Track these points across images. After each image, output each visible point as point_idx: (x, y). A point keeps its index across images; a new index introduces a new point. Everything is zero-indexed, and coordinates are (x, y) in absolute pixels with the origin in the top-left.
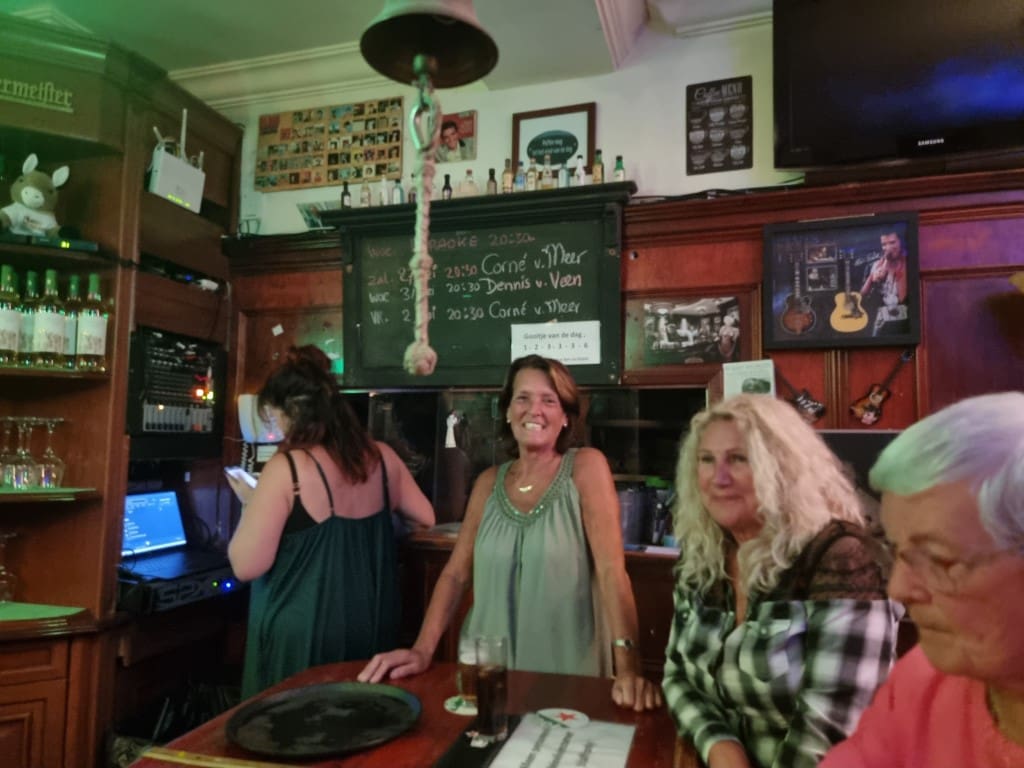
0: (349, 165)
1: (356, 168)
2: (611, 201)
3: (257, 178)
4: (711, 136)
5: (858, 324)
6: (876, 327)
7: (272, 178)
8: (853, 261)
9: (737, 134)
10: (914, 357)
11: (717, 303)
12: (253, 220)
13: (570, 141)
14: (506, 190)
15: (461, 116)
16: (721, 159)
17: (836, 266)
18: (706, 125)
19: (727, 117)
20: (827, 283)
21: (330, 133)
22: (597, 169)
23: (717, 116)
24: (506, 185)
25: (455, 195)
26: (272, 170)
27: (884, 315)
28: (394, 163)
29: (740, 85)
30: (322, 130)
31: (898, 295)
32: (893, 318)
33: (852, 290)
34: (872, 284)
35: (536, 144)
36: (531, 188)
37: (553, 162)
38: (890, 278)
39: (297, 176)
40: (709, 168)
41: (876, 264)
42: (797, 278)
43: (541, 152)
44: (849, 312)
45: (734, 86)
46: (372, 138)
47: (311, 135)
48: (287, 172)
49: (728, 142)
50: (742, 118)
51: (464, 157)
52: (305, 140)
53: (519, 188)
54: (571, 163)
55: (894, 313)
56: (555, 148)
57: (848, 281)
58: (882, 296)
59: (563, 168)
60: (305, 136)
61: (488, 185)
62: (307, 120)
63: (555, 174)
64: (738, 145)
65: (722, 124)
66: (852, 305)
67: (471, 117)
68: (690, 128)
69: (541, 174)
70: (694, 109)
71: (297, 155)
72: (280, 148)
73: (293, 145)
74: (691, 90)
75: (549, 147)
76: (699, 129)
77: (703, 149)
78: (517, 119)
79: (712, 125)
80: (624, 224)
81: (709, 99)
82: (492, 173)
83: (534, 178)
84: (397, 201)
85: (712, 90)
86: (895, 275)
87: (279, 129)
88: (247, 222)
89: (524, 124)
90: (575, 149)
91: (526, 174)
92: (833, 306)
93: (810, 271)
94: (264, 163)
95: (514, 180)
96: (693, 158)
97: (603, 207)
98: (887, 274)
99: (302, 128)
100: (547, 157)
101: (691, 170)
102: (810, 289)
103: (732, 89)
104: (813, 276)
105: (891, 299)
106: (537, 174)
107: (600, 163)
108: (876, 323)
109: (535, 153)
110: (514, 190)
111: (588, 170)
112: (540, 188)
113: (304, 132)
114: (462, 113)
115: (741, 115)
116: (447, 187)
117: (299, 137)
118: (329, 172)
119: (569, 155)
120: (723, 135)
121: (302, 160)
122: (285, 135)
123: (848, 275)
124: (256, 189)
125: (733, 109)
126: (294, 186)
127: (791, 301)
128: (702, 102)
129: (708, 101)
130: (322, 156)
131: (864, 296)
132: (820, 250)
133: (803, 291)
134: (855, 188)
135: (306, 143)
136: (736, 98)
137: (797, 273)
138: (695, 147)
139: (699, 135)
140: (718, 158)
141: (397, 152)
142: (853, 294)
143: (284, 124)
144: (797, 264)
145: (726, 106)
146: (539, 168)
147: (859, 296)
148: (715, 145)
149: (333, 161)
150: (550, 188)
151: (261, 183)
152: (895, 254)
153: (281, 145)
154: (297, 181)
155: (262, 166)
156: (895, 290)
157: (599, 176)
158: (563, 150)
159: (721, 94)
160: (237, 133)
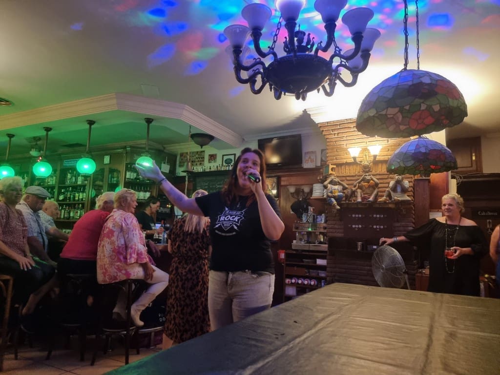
1: (196, 163)
3: (179, 164)
7: (182, 165)
12: (178, 173)
25: (211, 170)
26: (182, 163)
28: (203, 163)
30: (191, 156)
35: (226, 161)
36: (225, 169)
46: (199, 158)
51: (214, 162)
61: (217, 168)
72: (183, 159)
73: (186, 159)
75: (228, 161)
84: (202, 171)
89: (224, 157)
91: (224, 167)
94: (180, 162)
116: (210, 168)
124: (178, 167)
141: (203, 161)
143: (184, 155)
158: (230, 162)
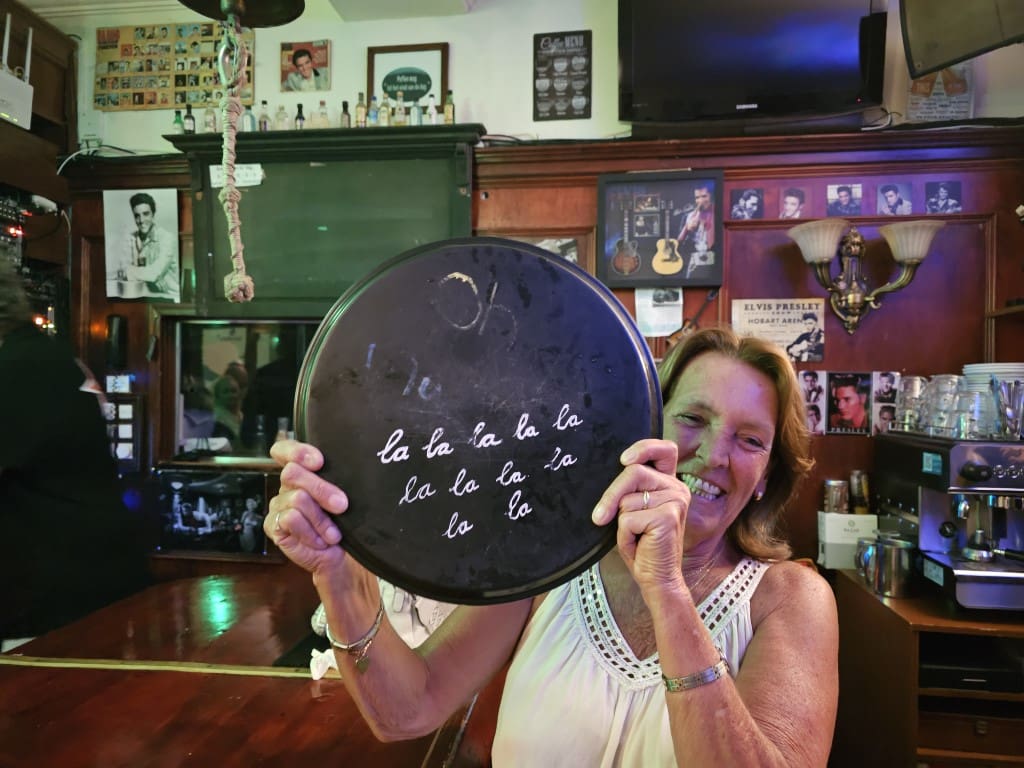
0: (197, 88)
1: (205, 91)
2: (461, 142)
3: (95, 95)
4: (555, 85)
5: (674, 268)
6: (689, 271)
7: (113, 97)
8: (672, 211)
9: (579, 85)
10: (717, 298)
11: (559, 244)
12: (94, 140)
13: (424, 78)
14: (360, 124)
15: (314, 45)
16: (564, 108)
17: (658, 215)
18: (550, 74)
19: (570, 68)
20: (651, 231)
21: (177, 52)
22: (448, 108)
23: (560, 66)
24: (359, 119)
25: (307, 125)
26: (113, 88)
27: (695, 260)
29: (582, 38)
30: (168, 49)
31: (707, 243)
32: (703, 263)
33: (671, 237)
34: (687, 232)
35: (390, 79)
36: (384, 123)
37: (406, 99)
38: (701, 227)
39: (141, 96)
40: (553, 116)
41: (690, 215)
42: (626, 225)
43: (395, 88)
44: (668, 257)
45: (576, 38)
47: (155, 54)
48: (130, 91)
49: (570, 93)
50: (583, 70)
51: (318, 88)
52: (149, 57)
53: (371, 123)
54: (423, 101)
55: (704, 258)
56: (409, 86)
57: (667, 229)
58: (694, 243)
59: (415, 105)
60: (150, 54)
61: (342, 117)
62: (150, 37)
63: (408, 111)
64: (580, 95)
65: (565, 74)
66: (670, 250)
67: (325, 46)
68: (536, 76)
69: (393, 109)
70: (541, 58)
71: (140, 74)
72: (122, 65)
73: (135, 63)
74: (538, 38)
75: (404, 83)
76: (546, 77)
77: (549, 97)
78: (372, 52)
79: (556, 74)
80: (475, 165)
81: (553, 49)
82: (345, 105)
83: (388, 113)
84: (250, 128)
85: (557, 40)
86: (705, 225)
87: (120, 44)
88: (87, 141)
89: (379, 58)
90: (429, 87)
91: (379, 109)
92: (656, 251)
93: (637, 219)
94: (104, 80)
95: (367, 114)
96: (539, 105)
97: (455, 147)
98: (699, 223)
99: (145, 46)
100: (400, 94)
101: (537, 117)
102: (637, 235)
103: (574, 41)
104: (640, 223)
105: (702, 245)
106: (390, 110)
107: (451, 103)
108: (689, 267)
109: (389, 88)
110: (368, 125)
111: (440, 110)
112: (393, 124)
113: (148, 50)
114: (316, 42)
115: (582, 67)
116: (300, 116)
117: (143, 54)
118: (176, 94)
119: (422, 93)
120: (566, 85)
121: (146, 81)
122: (126, 51)
123: (667, 223)
124: (96, 108)
125: (575, 61)
126: (137, 107)
127: (621, 244)
128: (548, 52)
129: (552, 51)
130: (168, 76)
131: (680, 243)
132: (646, 199)
133: (631, 237)
134: (674, 144)
135: (150, 61)
136: (579, 50)
137: (626, 219)
138: (540, 95)
139: (544, 84)
140: (561, 107)
141: (249, 77)
142: (671, 240)
143: (124, 40)
144: (626, 212)
145: (570, 57)
146: (393, 103)
147: (676, 243)
148: (558, 94)
149: (181, 82)
150: (403, 124)
151: (101, 101)
152: (706, 207)
153: (122, 61)
154: (141, 101)
155: (102, 82)
156: (705, 238)
157: (451, 116)
158: (417, 87)
159: (564, 45)
160: (70, 45)
